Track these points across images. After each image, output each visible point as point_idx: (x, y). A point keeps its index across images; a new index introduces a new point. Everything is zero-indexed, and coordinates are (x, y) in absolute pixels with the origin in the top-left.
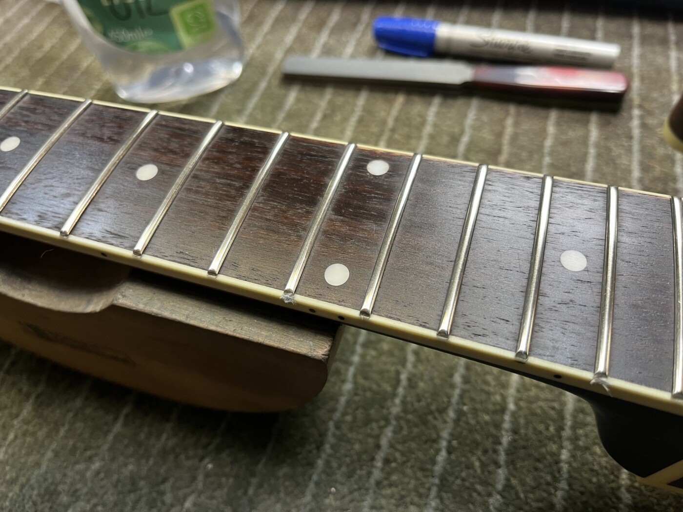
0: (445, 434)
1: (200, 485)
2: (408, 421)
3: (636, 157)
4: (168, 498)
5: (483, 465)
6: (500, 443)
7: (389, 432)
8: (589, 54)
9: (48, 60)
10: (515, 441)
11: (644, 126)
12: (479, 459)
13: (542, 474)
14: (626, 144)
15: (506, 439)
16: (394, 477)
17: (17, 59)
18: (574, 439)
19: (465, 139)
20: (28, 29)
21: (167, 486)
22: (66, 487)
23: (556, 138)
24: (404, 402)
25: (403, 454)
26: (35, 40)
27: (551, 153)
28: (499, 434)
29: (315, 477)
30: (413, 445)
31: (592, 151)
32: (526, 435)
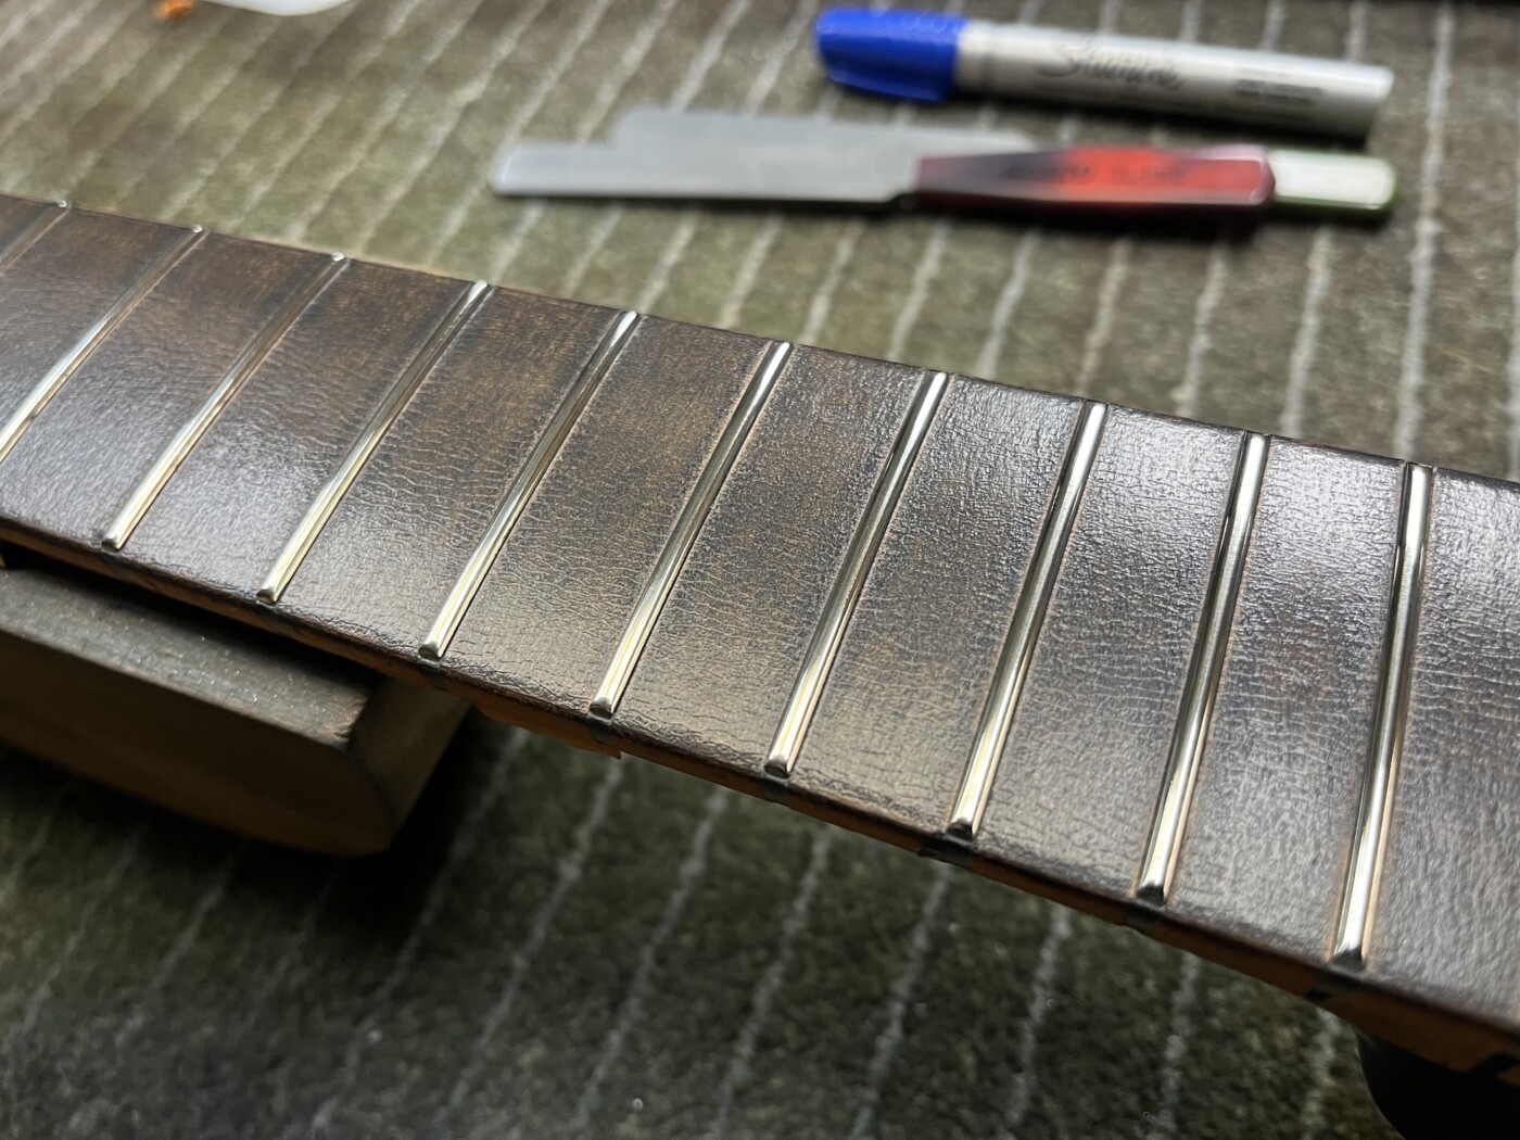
0: (901, 987)
1: (349, 1077)
2: (821, 954)
3: (1416, 336)
4: (280, 1103)
5: (983, 1065)
6: (1025, 1014)
7: (774, 977)
8: (1317, 91)
9: (110, 108)
10: (1060, 1009)
11: (1442, 260)
12: (975, 1050)
13: (1118, 1092)
14: (1394, 305)
15: (1040, 1005)
16: (777, 1082)
17: (44, 108)
18: (1201, 1013)
19: (1012, 292)
20: (75, 40)
21: (280, 1077)
22: (72, 1065)
23: (1228, 290)
24: (815, 908)
25: (802, 1029)
26: (88, 66)
27: (1212, 327)
28: (1027, 993)
29: (600, 1073)
30: (826, 1009)
31: (1311, 322)
32: (1088, 997)
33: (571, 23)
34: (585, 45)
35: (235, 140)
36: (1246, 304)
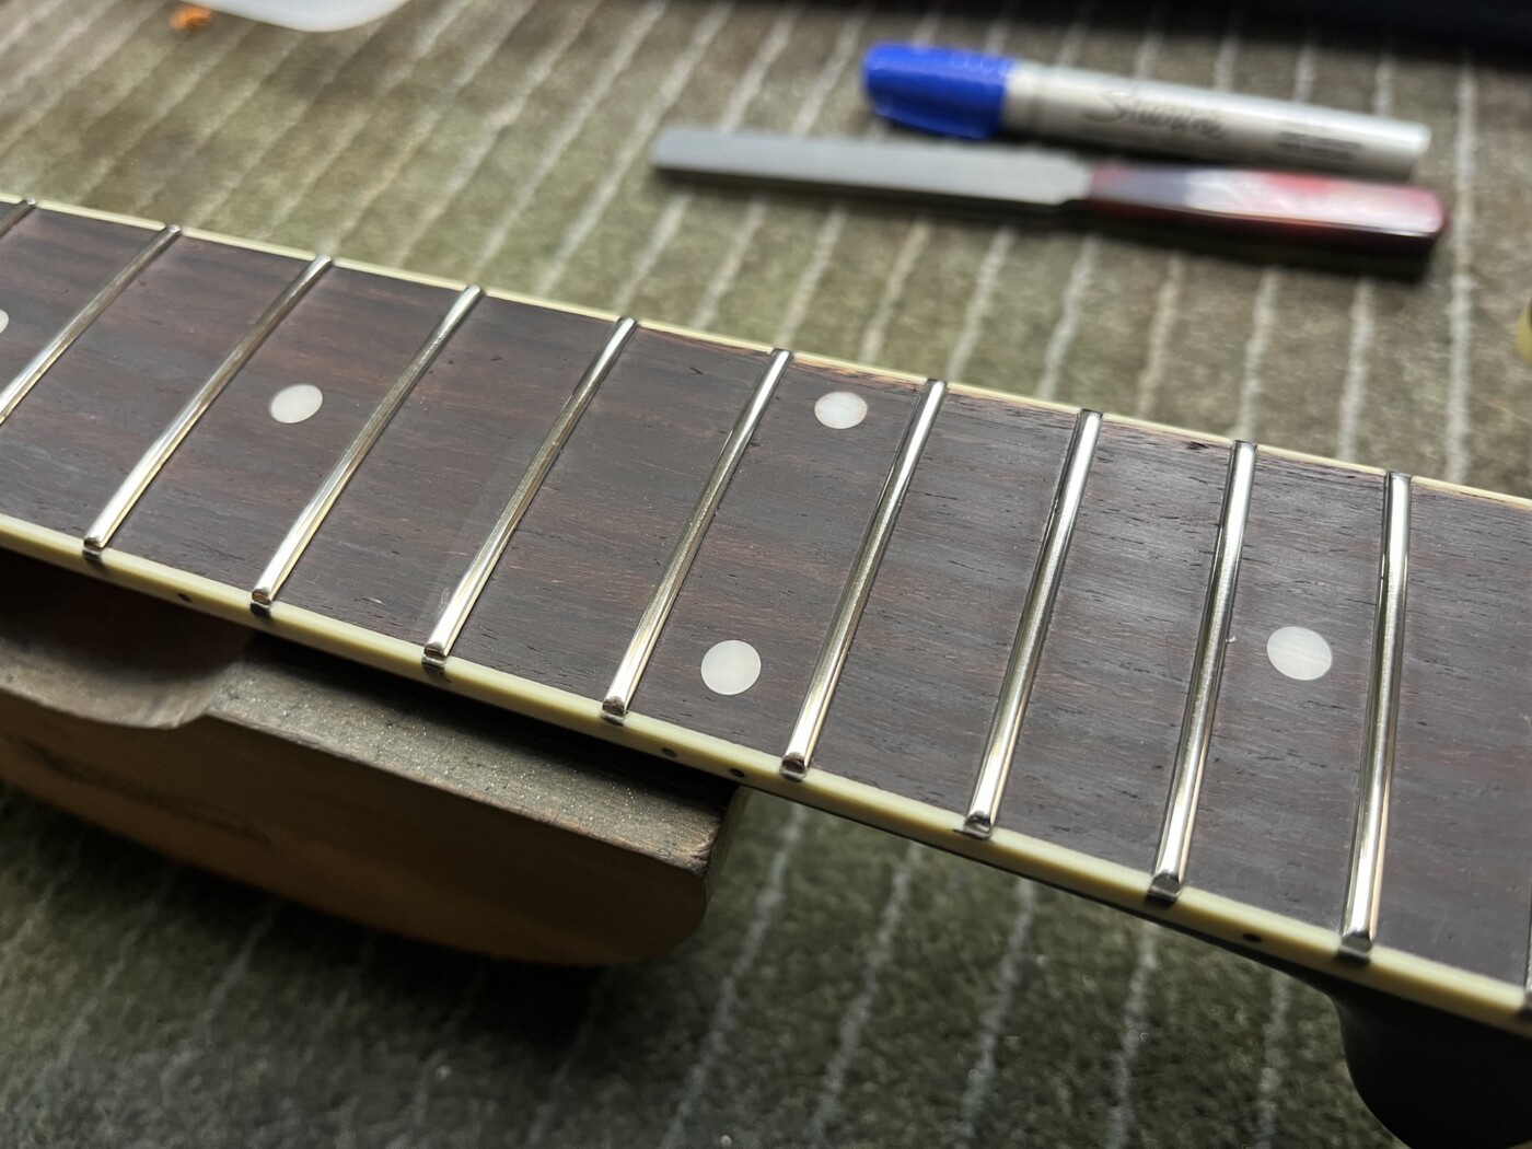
0: (991, 1019)
1: (419, 1117)
2: (907, 986)
3: (1459, 387)
4: (343, 1145)
5: (1078, 1097)
6: (1119, 1047)
7: (860, 1009)
8: (1357, 146)
9: (124, 116)
10: (1154, 1042)
11: (1479, 315)
12: (1070, 1083)
13: (1214, 1124)
14: (1436, 356)
15: (1132, 1038)
16: (870, 1117)
17: (54, 112)
18: (1292, 1044)
19: (1065, 332)
20: (84, 45)
21: (342, 1115)
22: (114, 1105)
23: (1275, 337)
24: (898, 940)
25: (892, 1062)
26: (98, 72)
27: (1263, 372)
28: (1118, 1026)
29: (685, 1109)
30: (916, 1042)
31: (1358, 370)
32: (1181, 1030)
33: (607, 52)
34: (621, 75)
35: (260, 154)
36: (1294, 350)
